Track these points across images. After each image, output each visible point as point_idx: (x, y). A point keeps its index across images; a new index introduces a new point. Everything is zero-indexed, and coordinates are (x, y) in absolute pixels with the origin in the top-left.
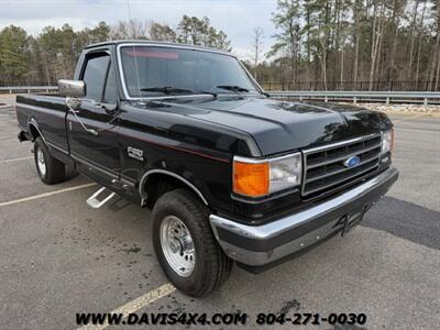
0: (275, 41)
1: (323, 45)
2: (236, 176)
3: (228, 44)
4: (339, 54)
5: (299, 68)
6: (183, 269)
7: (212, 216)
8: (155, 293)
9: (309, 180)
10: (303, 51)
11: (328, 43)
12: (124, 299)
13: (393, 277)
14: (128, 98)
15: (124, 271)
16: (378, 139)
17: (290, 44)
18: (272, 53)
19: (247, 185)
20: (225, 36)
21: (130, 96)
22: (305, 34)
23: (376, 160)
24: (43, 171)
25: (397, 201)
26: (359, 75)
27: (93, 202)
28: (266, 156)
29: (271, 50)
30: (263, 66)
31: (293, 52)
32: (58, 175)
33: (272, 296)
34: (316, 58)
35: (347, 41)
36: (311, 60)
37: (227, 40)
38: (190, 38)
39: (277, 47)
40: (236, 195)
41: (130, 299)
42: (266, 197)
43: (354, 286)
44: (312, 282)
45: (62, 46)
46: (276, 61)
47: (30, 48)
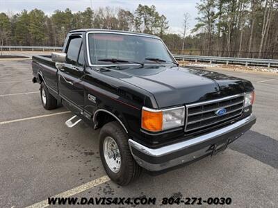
0: (197, 22)
1: (229, 26)
2: (143, 118)
3: (167, 23)
4: (240, 32)
5: (212, 40)
6: (115, 168)
7: (130, 140)
8: (98, 181)
9: (190, 123)
10: (216, 30)
11: (233, 25)
12: (80, 183)
13: (245, 184)
14: (90, 65)
15: (82, 165)
16: (242, 98)
17: (207, 25)
18: (196, 30)
19: (149, 124)
20: (165, 18)
21: (92, 64)
22: (218, 18)
23: (240, 111)
24: (45, 102)
25: (260, 135)
26: (252, 46)
27: (69, 123)
28: (161, 108)
29: (194, 27)
30: (189, 38)
31: (209, 30)
32: (53, 105)
33: (166, 189)
34: (224, 34)
35: (246, 24)
36: (221, 36)
37: (166, 21)
38: (143, 19)
39: (199, 26)
40: (143, 129)
41: (83, 183)
42: (161, 132)
43: (218, 187)
44: (192, 183)
45: (64, 23)
46: (198, 35)
47: (46, 23)
